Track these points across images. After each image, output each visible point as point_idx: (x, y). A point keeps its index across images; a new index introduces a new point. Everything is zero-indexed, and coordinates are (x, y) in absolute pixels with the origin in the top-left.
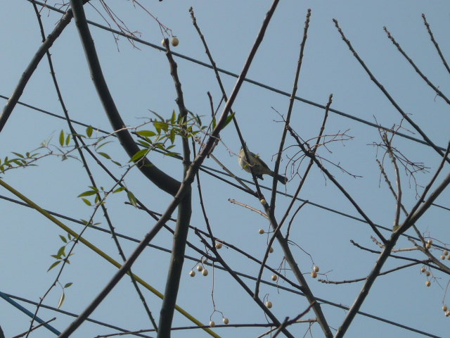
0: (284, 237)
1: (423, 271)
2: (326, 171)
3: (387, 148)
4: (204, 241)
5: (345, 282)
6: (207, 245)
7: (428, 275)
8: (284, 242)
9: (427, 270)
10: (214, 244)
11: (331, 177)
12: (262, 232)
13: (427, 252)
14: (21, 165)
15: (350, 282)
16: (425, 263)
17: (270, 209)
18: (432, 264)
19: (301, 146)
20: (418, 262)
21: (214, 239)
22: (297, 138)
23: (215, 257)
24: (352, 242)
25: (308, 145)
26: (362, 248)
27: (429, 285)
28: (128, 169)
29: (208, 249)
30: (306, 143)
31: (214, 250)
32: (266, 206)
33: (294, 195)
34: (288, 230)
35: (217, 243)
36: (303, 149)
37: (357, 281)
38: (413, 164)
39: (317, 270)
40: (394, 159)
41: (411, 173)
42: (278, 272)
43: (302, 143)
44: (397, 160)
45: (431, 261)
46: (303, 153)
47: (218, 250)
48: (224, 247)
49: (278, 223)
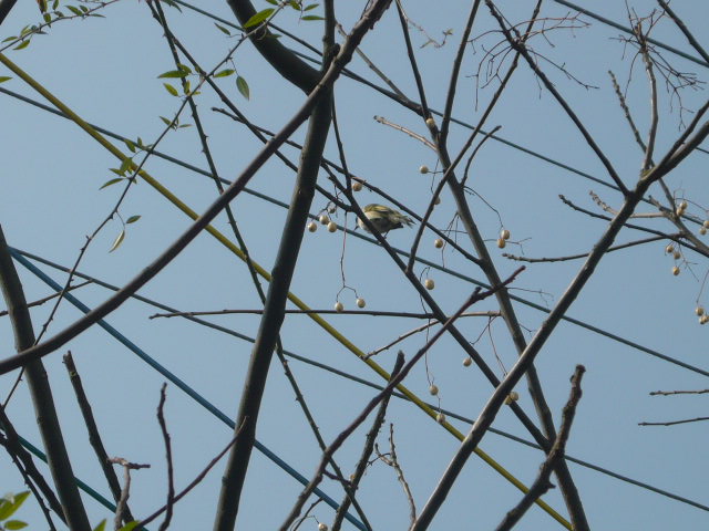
0: (460, 181)
1: (670, 251)
2: (542, 76)
3: (639, 46)
4: (333, 178)
5: (544, 260)
6: (338, 185)
7: (677, 257)
8: (458, 190)
9: (676, 250)
10: (349, 184)
11: (549, 86)
12: (425, 171)
13: (677, 221)
14: (78, 14)
15: (552, 260)
16: (675, 238)
17: (440, 137)
18: (683, 240)
19: (506, 33)
20: (663, 236)
21: (349, 177)
22: (500, 20)
23: (350, 204)
24: (562, 197)
25: (517, 33)
26: (577, 209)
27: (676, 273)
28: (241, 41)
29: (339, 191)
30: (513, 29)
31: (348, 192)
32: (433, 129)
33: (475, 126)
34: (466, 170)
35: (354, 183)
36: (509, 38)
37: (564, 259)
38: (678, 75)
39: (507, 237)
40: (650, 64)
41: (675, 89)
42: (446, 234)
43: (508, 27)
44: (654, 67)
45: (683, 237)
46: (508, 44)
47: (354, 194)
48: (364, 189)
49: (452, 161)
